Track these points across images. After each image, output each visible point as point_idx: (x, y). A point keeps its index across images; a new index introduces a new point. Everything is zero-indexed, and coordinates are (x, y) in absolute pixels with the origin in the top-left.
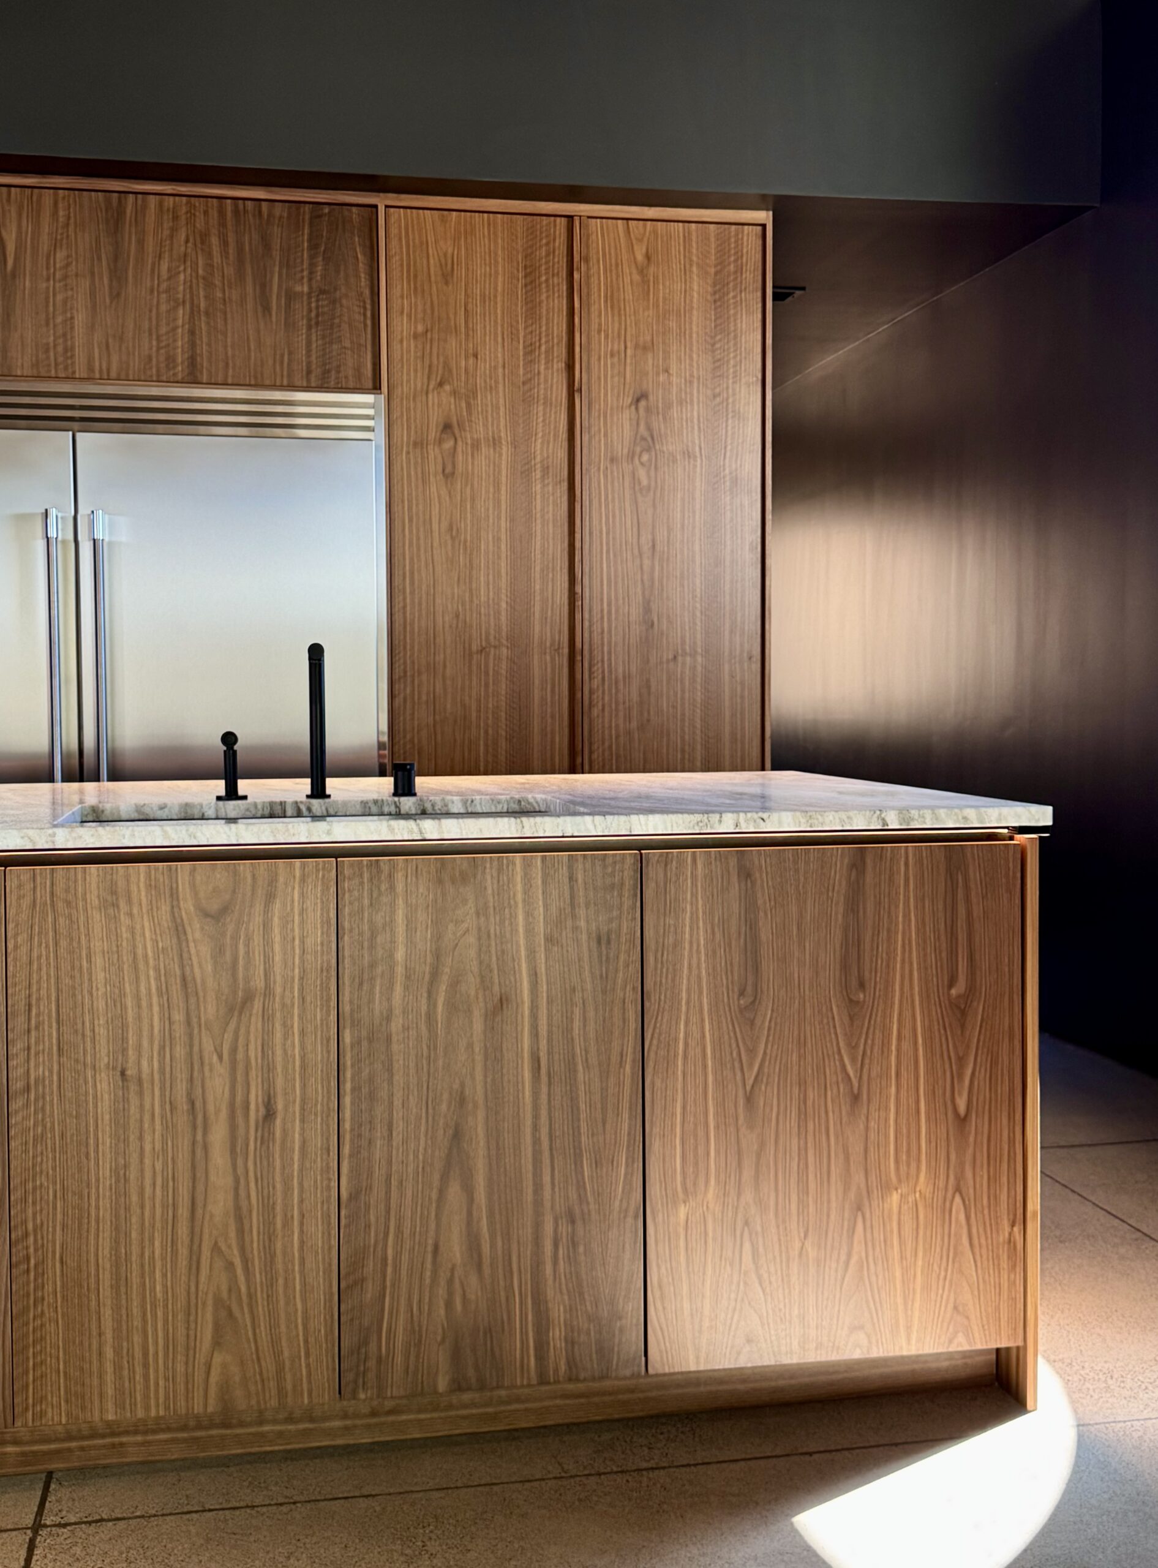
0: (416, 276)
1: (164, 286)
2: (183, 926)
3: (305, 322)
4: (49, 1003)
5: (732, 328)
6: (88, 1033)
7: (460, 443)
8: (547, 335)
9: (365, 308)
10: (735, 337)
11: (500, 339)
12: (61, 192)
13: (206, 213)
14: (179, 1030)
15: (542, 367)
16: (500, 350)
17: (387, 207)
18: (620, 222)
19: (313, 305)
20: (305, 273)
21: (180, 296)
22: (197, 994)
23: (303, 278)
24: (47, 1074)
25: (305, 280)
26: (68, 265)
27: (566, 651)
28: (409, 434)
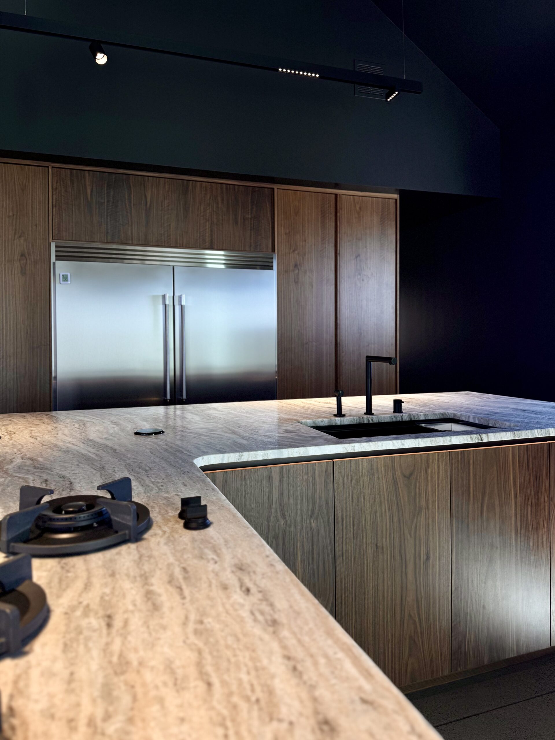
0: (286, 213)
1: (202, 214)
2: (397, 482)
3: (249, 228)
4: (350, 517)
5: (386, 233)
6: (364, 529)
7: (300, 271)
8: (328, 235)
9: (269, 224)
10: (387, 237)
11: (313, 236)
12: (167, 179)
13: (216, 189)
14: (396, 525)
15: (327, 245)
16: (313, 239)
17: (278, 189)
18: (351, 196)
19: (252, 222)
20: (250, 211)
21: (208, 218)
22: (402, 510)
23: (249, 213)
24: (349, 548)
25: (250, 213)
26: (168, 206)
27: (334, 344)
28: (284, 268)
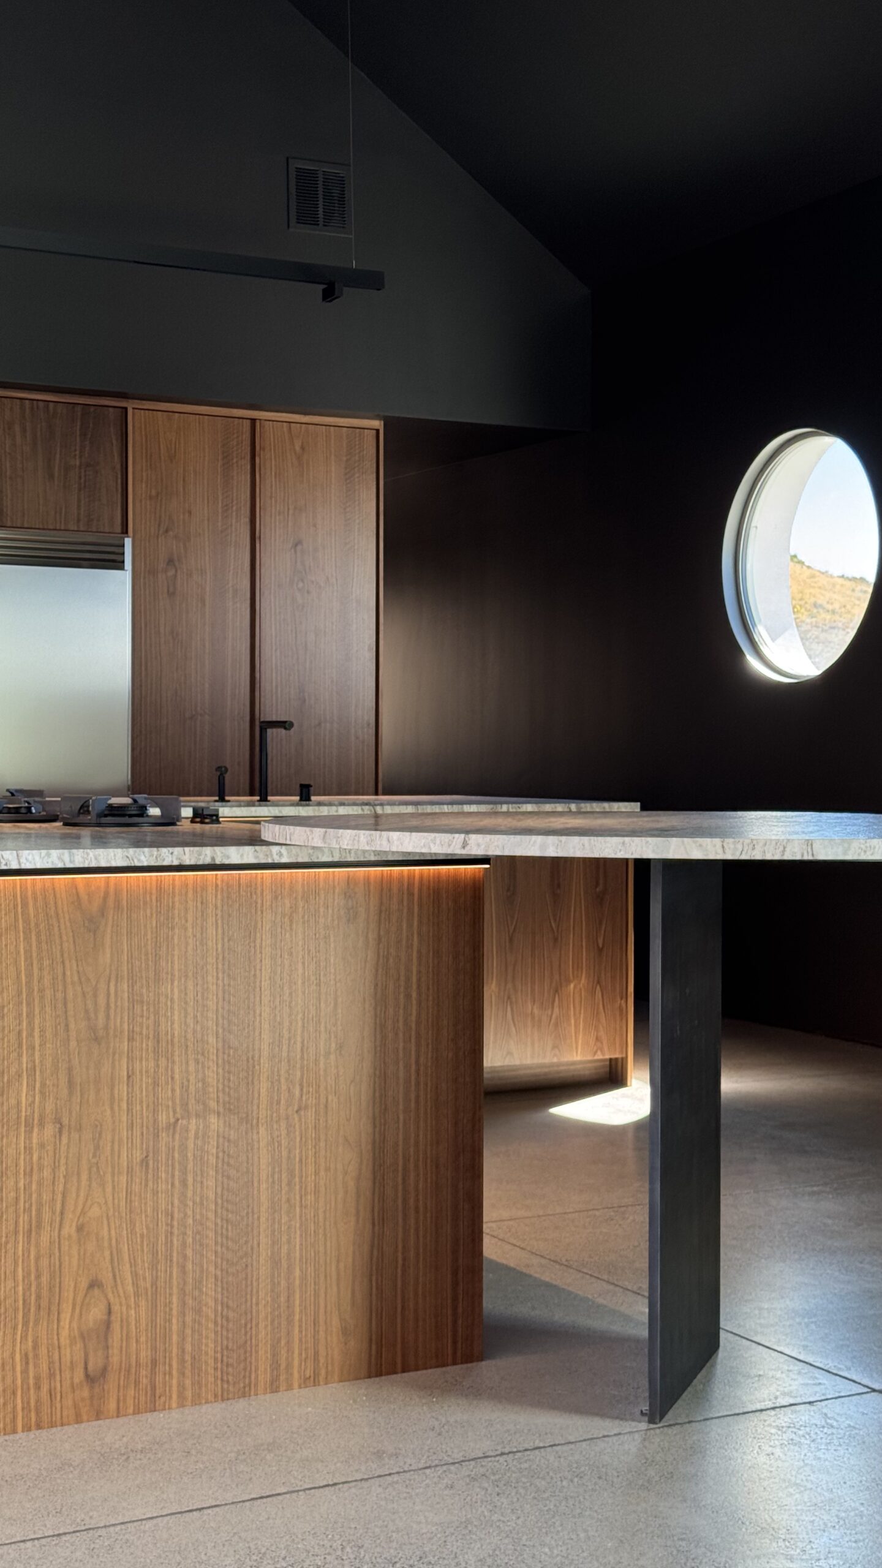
0: (151, 456)
3: (77, 485)
5: (357, 498)
7: (179, 572)
8: (237, 499)
9: (117, 477)
10: (359, 504)
11: (206, 502)
13: (13, 407)
15: (234, 521)
16: (206, 508)
17: (134, 408)
18: (285, 424)
19: (83, 474)
20: (77, 452)
23: (75, 455)
25: (78, 457)
27: (248, 718)
28: (145, 567)
